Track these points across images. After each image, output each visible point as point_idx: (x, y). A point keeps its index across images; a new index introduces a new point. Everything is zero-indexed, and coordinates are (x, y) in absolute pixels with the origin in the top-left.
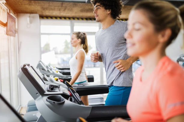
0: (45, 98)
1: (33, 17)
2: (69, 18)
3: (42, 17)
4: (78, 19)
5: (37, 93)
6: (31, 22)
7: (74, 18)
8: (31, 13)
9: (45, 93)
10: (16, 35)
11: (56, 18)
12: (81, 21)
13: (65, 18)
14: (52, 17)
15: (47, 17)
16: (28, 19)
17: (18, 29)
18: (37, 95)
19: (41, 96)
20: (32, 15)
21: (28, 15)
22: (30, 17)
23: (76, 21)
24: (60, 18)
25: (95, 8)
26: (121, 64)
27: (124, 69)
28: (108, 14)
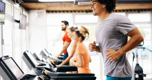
0: (35, 69)
1: (41, 13)
2: (71, 11)
3: (48, 11)
4: (79, 11)
5: (31, 67)
6: (39, 16)
7: (75, 11)
8: (39, 9)
9: (35, 67)
10: (27, 27)
11: (60, 12)
12: (81, 13)
13: (67, 11)
15: (52, 12)
16: (37, 14)
17: (29, 23)
19: (33, 68)
20: (40, 11)
21: (37, 11)
22: (38, 13)
23: (77, 13)
24: (64, 11)
25: (92, 4)
26: (110, 54)
27: (112, 59)
28: (104, 8)
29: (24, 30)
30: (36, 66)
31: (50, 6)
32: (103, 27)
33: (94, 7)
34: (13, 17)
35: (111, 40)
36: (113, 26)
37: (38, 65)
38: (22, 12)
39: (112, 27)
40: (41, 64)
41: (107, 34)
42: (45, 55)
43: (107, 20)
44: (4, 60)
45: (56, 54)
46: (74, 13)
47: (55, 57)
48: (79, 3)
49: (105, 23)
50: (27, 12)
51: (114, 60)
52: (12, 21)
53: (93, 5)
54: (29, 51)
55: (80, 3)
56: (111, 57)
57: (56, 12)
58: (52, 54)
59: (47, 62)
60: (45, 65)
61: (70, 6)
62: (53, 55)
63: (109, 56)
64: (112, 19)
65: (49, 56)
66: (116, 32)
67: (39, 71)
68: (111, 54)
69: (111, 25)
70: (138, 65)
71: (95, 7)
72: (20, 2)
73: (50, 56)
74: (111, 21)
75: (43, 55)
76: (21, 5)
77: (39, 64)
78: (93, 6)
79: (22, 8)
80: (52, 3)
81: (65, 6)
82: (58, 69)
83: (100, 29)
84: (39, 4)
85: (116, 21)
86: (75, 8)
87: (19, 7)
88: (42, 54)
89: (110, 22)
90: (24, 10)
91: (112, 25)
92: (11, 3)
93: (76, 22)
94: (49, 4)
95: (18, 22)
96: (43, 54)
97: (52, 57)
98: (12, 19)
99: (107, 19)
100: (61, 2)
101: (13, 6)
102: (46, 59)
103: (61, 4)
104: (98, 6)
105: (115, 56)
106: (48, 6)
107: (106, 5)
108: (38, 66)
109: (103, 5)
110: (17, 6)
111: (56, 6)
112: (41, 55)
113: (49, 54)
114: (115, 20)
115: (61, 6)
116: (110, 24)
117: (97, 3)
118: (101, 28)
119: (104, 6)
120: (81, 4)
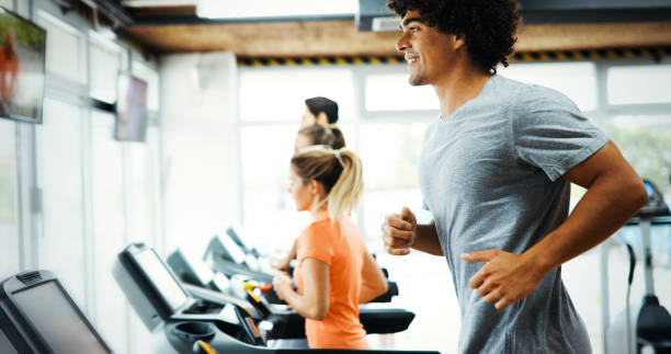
0: (172, 327)
1: (212, 67)
2: (349, 59)
3: (245, 60)
4: (383, 59)
5: (155, 316)
6: (204, 84)
7: (366, 58)
8: (205, 50)
9: (174, 316)
10: (151, 132)
11: (298, 60)
13: (332, 59)
14: (281, 61)
15: (265, 61)
16: (194, 73)
17: (159, 112)
18: (155, 319)
19: (162, 323)
20: (209, 58)
21: (195, 58)
22: (199, 66)
23: (376, 65)
24: (315, 60)
25: (405, 30)
26: (487, 275)
27: (502, 294)
28: (457, 50)
29: (136, 147)
30: (178, 315)
31: (254, 37)
32: (452, 144)
33: (411, 47)
34: (88, 87)
35: (490, 203)
36: (498, 136)
37: (187, 307)
38: (130, 68)
39: (496, 144)
40: (200, 305)
41: (471, 176)
42: (227, 258)
43: (474, 111)
44: (13, 293)
45: (279, 252)
46: (360, 67)
47: (273, 267)
48: (377, 24)
49: (462, 125)
50: (152, 64)
51: (509, 301)
52: (80, 107)
53: (409, 36)
54: (149, 245)
55: (382, 24)
56: (494, 286)
57: (281, 60)
58: (259, 251)
59: (232, 293)
60: (219, 306)
61: (342, 35)
62: (265, 256)
63: (488, 282)
64: (495, 108)
65: (244, 264)
66: (511, 167)
67: (187, 336)
68: (496, 272)
69: (487, 134)
70: (651, 301)
71: (416, 45)
72: (117, 23)
73: (251, 260)
74: (488, 114)
75: (220, 259)
76: (123, 35)
77: (191, 302)
78: (408, 43)
79: (127, 46)
80: (263, 26)
81: (318, 34)
82: (276, 326)
83: (443, 152)
84: (203, 28)
85: (511, 117)
86: (364, 42)
87: (113, 41)
88: (215, 255)
89: (486, 119)
90: (137, 56)
91: (495, 132)
92: (75, 26)
93: (370, 107)
94: (248, 29)
95: (109, 108)
96: (221, 252)
97: (260, 269)
98: (82, 98)
99: (471, 103)
100: (299, 21)
101: (88, 36)
102: (229, 277)
103: (303, 28)
104: (432, 41)
105: (515, 279)
106: (245, 39)
107: (467, 37)
108: (186, 312)
109: (455, 37)
110: (105, 37)
111: (280, 37)
112: (210, 257)
113: (246, 252)
114: (505, 113)
115: (300, 37)
116: (486, 129)
117: (424, 27)
118: (447, 147)
119: (458, 43)
120: (384, 29)
